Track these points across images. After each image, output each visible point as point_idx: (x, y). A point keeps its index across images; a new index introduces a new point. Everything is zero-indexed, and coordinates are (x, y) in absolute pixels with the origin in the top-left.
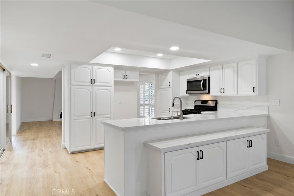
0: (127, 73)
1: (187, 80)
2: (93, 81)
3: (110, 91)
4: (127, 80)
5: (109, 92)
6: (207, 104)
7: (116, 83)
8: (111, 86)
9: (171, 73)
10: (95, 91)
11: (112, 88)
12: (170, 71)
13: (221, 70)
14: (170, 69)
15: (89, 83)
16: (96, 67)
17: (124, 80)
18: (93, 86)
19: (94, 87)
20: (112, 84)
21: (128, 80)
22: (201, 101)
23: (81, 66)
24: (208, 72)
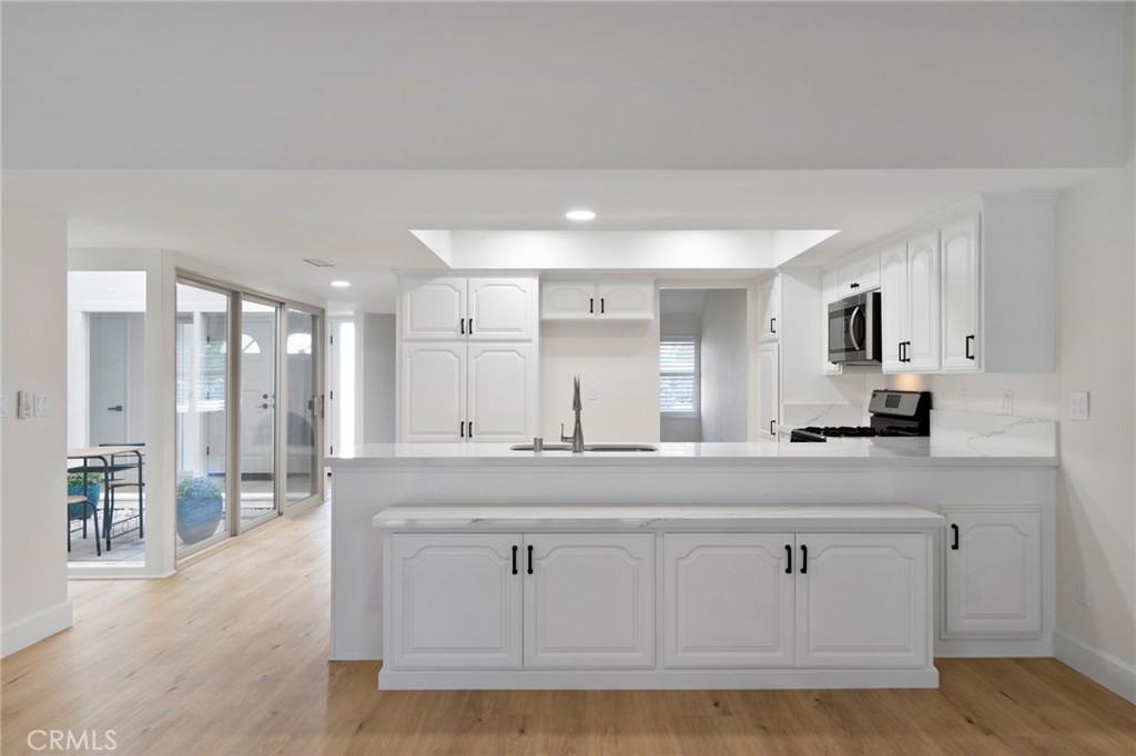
0: (604, 291)
1: (830, 305)
2: (466, 327)
3: (524, 357)
4: (602, 316)
5: (521, 359)
6: (897, 407)
7: (546, 327)
8: (529, 341)
9: (778, 282)
10: (476, 357)
11: (534, 346)
12: (776, 275)
13: (904, 264)
14: (774, 266)
15: (456, 331)
16: (476, 282)
17: (591, 316)
18: (467, 340)
19: (471, 345)
20: (533, 331)
21: (608, 315)
22: (886, 394)
23: (434, 282)
24: (876, 275)
